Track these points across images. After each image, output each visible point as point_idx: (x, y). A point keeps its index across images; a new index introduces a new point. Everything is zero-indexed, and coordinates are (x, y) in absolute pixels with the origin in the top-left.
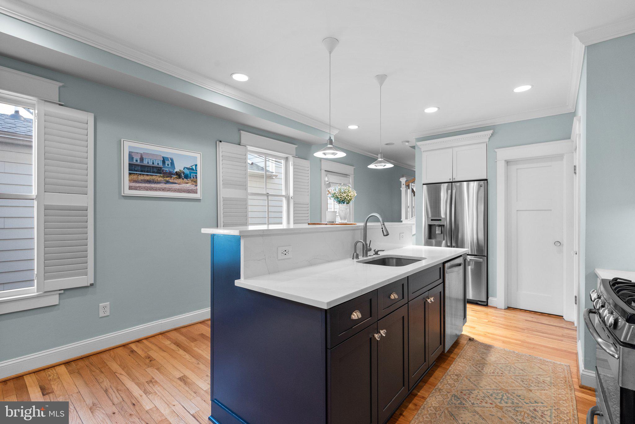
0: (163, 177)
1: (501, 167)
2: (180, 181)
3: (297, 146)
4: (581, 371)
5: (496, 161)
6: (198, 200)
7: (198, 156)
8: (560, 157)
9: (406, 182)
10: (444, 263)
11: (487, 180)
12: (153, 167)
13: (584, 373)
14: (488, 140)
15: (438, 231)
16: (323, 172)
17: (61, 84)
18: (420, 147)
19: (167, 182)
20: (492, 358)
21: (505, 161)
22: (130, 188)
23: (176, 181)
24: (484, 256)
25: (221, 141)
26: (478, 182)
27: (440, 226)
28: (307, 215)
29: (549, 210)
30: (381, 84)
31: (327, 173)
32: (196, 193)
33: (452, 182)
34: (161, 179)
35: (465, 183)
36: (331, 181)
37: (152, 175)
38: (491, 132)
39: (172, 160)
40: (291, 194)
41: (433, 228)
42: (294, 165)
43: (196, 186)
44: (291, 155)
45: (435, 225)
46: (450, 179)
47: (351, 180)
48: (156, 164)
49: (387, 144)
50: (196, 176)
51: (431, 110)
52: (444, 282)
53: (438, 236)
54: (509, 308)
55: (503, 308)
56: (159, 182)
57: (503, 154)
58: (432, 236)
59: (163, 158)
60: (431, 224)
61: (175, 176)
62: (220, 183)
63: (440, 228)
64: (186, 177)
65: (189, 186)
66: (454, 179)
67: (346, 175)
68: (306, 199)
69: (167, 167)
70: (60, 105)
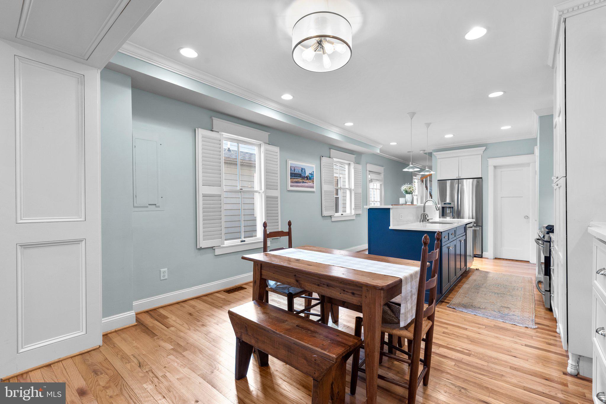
0: (302, 179)
1: (491, 170)
2: (307, 181)
3: (355, 156)
4: (536, 276)
5: (488, 166)
6: (313, 192)
7: (314, 166)
8: (528, 164)
9: (421, 178)
10: (466, 224)
11: (482, 178)
12: (298, 174)
13: (538, 276)
14: (482, 153)
15: (448, 211)
16: (368, 172)
17: (269, 134)
18: (436, 156)
19: (303, 182)
20: (490, 275)
21: (494, 166)
22: (291, 186)
23: (306, 181)
24: (480, 226)
25: (323, 157)
26: (472, 179)
27: (450, 207)
28: (360, 201)
29: (521, 197)
30: (428, 127)
31: (370, 172)
32: (313, 188)
33: (458, 179)
34: (301, 180)
35: (465, 180)
36: (372, 178)
37: (298, 179)
38: (484, 148)
39: (305, 169)
40: (353, 187)
41: (445, 209)
42: (355, 168)
43: (314, 184)
44: (353, 162)
45: (446, 207)
46: (457, 177)
47: (382, 175)
48: (299, 173)
49: (408, 152)
50: (313, 178)
51: (449, 136)
52: (466, 234)
53: (448, 214)
54: (496, 258)
55: (493, 258)
56: (300, 183)
57: (492, 162)
58: (444, 215)
59: (302, 168)
60: (444, 206)
61: (306, 179)
62: (323, 181)
63: (450, 209)
64: (310, 179)
65: (311, 184)
66: (460, 177)
67: (379, 173)
68: (360, 191)
69: (303, 174)
70: (269, 144)
